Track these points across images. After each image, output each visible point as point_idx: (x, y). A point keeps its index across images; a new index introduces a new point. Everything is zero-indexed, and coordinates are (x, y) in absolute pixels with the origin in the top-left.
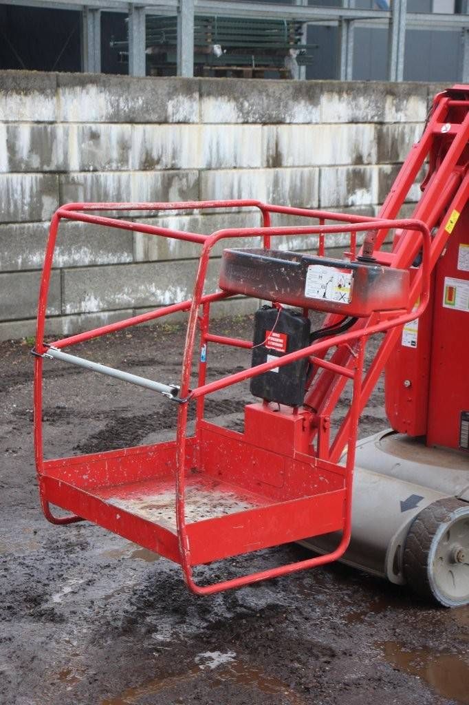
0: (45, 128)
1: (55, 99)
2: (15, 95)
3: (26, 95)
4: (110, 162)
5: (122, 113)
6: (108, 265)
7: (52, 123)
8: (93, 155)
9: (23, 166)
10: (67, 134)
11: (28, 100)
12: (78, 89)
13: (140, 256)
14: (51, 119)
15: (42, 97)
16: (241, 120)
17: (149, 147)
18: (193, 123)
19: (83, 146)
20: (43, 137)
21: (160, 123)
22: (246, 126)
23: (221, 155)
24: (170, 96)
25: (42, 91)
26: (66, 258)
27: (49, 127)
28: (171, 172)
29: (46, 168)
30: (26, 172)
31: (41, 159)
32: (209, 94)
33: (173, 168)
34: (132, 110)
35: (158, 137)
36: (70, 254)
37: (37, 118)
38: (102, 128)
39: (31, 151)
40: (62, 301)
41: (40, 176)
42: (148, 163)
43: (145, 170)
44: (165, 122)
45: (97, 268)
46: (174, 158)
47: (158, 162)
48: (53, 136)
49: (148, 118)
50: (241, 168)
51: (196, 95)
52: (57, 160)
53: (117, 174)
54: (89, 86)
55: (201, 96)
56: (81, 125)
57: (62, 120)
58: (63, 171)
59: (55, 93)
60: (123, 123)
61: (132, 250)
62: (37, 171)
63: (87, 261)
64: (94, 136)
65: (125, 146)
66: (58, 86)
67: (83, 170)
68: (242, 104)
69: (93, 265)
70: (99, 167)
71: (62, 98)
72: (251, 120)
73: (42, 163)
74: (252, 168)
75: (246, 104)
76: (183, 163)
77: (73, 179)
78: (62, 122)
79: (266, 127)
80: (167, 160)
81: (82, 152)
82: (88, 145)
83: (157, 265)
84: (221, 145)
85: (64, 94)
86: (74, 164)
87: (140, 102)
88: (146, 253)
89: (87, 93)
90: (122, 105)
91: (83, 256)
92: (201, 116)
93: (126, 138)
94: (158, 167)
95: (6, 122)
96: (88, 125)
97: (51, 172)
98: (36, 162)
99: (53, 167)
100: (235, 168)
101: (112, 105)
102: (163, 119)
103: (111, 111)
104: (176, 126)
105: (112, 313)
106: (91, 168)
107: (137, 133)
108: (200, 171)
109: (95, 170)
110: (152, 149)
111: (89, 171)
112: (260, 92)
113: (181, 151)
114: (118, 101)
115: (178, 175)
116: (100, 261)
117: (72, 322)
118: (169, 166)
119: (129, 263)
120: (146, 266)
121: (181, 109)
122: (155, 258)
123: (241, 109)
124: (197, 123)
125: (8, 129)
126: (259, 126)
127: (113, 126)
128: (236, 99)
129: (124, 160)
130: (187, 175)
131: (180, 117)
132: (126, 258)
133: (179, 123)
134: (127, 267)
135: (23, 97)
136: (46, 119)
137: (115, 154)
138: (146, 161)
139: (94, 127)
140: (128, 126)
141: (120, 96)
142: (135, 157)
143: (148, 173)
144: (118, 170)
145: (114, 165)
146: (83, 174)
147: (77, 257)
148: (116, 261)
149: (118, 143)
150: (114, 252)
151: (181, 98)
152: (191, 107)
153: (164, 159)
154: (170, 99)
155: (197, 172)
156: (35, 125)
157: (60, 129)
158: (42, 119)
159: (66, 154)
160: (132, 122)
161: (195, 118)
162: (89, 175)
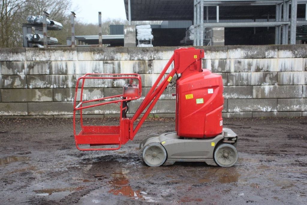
0: (223, 61)
1: (227, 53)
2: (214, 52)
3: (217, 52)
4: (244, 69)
5: (249, 56)
6: (243, 99)
7: (225, 59)
8: (239, 68)
9: (216, 71)
10: (230, 62)
11: (218, 53)
12: (234, 50)
13: (254, 96)
14: (225, 58)
15: (222, 52)
16: (295, 57)
17: (258, 65)
18: (275, 58)
19: (235, 65)
20: (223, 63)
21: (263, 58)
22: (296, 59)
23: (286, 67)
24: (266, 50)
25: (223, 51)
26: (229, 96)
27: (225, 60)
28: (267, 72)
29: (223, 71)
30: (217, 72)
31: (222, 68)
32: (281, 49)
33: (267, 71)
34: (253, 55)
35: (262, 62)
36: (230, 95)
37: (221, 58)
38: (242, 60)
39: (218, 67)
40: (228, 108)
41: (221, 73)
42: (258, 70)
43: (257, 72)
44: (265, 58)
45: (239, 100)
46: (267, 68)
47: (262, 69)
48: (226, 63)
49: (258, 57)
50: (294, 71)
51: (277, 50)
52: (227, 69)
53: (247, 73)
54: (238, 49)
55: (278, 50)
56: (235, 59)
57: (229, 58)
58: (229, 72)
59: (227, 51)
60: (249, 58)
61: (252, 94)
62: (220, 72)
63: (236, 97)
64: (239, 62)
65: (250, 65)
66: (228, 49)
67: (235, 72)
68: (295, 52)
69: (238, 99)
70: (240, 71)
71: (229, 52)
72: (298, 56)
73: (222, 70)
74: (299, 71)
75: (296, 52)
76: (271, 70)
77: (232, 74)
78: (229, 59)
79: (304, 59)
80: (265, 69)
81: (235, 67)
82: (237, 65)
83: (260, 100)
84: (286, 64)
85: (230, 51)
86: (232, 70)
87: (256, 52)
88: (257, 96)
89: (237, 51)
90: (249, 53)
91: (235, 96)
92: (278, 56)
93: (250, 63)
94: (262, 71)
95: (211, 59)
96: (237, 60)
97: (225, 72)
98: (220, 70)
99: (225, 71)
100: (292, 71)
101: (246, 54)
102: (264, 57)
103: (245, 55)
104: (269, 59)
105: (244, 113)
106: (238, 71)
107: (254, 61)
108: (278, 72)
109: (239, 72)
110: (259, 66)
111: (237, 72)
112: (302, 48)
113: (270, 66)
114: (248, 53)
115: (269, 73)
116: (240, 97)
117: (230, 114)
118: (266, 71)
119: (251, 99)
120: (256, 100)
121: (271, 54)
122: (260, 97)
123: (294, 53)
124: (277, 58)
125: (212, 61)
126: (302, 59)
127: (246, 59)
128: (292, 50)
129: (249, 69)
130: (273, 73)
131: (270, 56)
132: (249, 97)
133: (270, 58)
134: (250, 99)
135: (217, 53)
136: (224, 58)
137: (246, 67)
138: (257, 69)
139: (239, 60)
140: (252, 59)
141: (248, 51)
142: (253, 68)
143: (258, 73)
144: (247, 72)
145: (246, 71)
146: (235, 73)
147: (232, 96)
148: (246, 98)
149: (247, 64)
150: (245, 95)
151: (270, 51)
152: (274, 53)
153: (264, 69)
154: (267, 51)
155: (277, 72)
156: (220, 60)
157: (228, 61)
158: (222, 58)
159: (230, 67)
160: (253, 58)
161: (275, 56)
162: (237, 73)
